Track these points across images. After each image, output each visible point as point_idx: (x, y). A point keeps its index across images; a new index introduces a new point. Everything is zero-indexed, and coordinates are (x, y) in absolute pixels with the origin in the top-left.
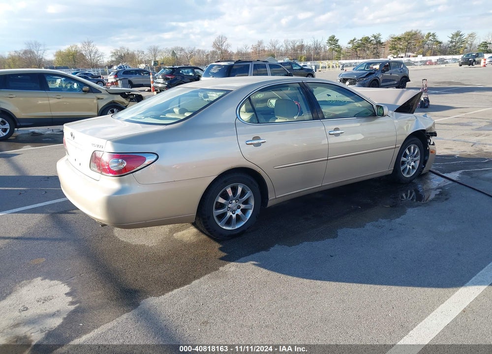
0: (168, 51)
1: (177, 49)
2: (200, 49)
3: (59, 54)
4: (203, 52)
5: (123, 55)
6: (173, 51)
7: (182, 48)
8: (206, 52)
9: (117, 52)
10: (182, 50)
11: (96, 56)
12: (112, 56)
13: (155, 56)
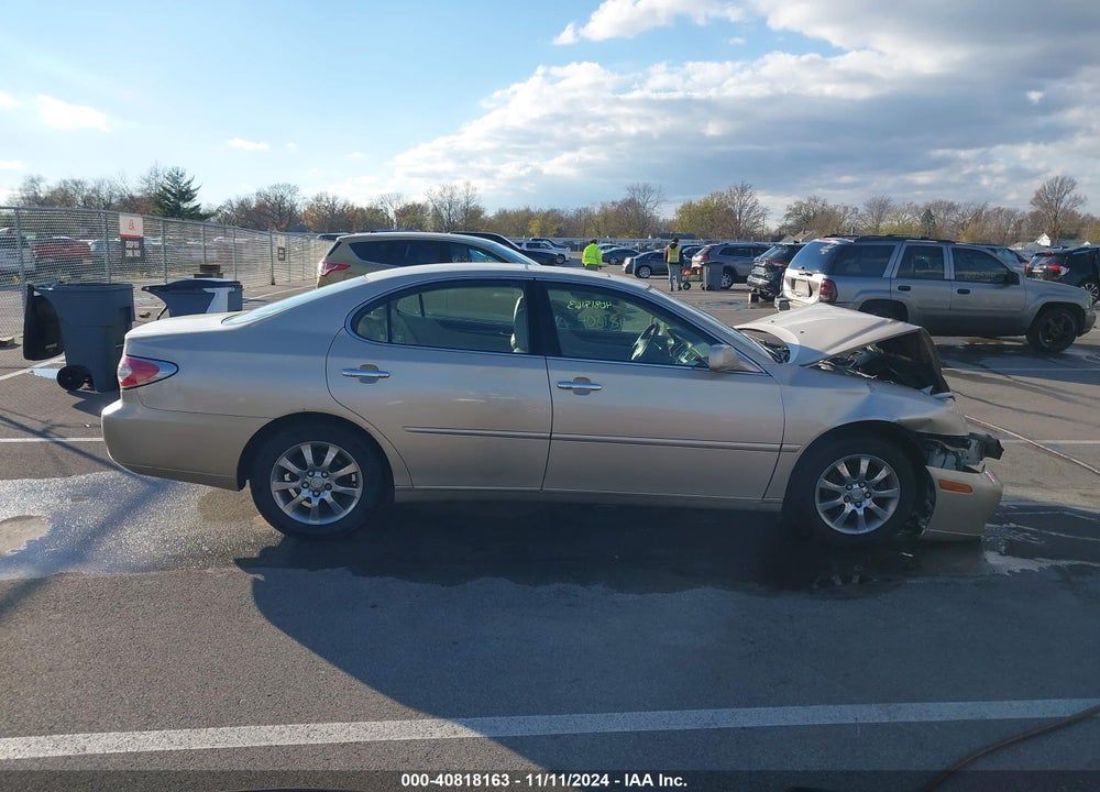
0: (916, 210)
1: (938, 205)
2: (1002, 206)
3: (688, 210)
4: (1010, 214)
5: (812, 214)
6: (929, 212)
7: (951, 204)
8: (1018, 214)
9: (801, 208)
10: (951, 208)
11: (752, 214)
12: (788, 216)
13: (879, 219)
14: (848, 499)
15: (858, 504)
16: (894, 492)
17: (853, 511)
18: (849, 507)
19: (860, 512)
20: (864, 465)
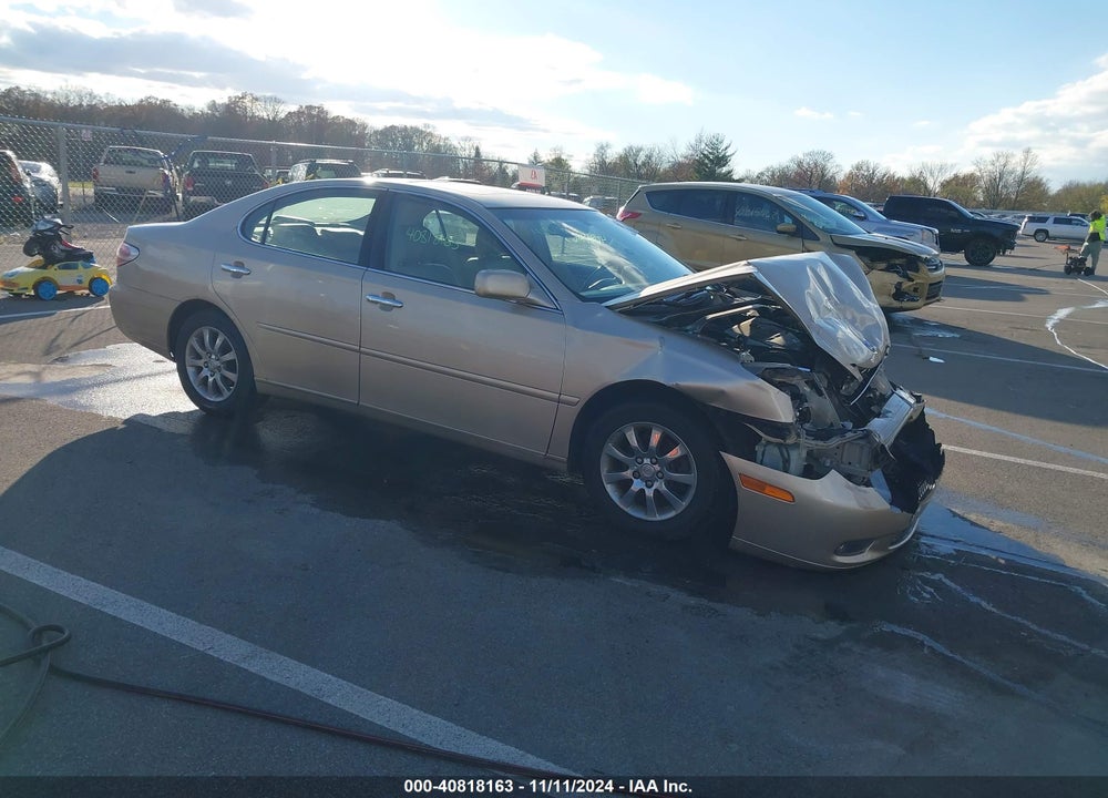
14: (637, 475)
15: (649, 483)
16: (690, 478)
17: (642, 491)
18: (637, 485)
19: (649, 493)
20: (655, 438)
